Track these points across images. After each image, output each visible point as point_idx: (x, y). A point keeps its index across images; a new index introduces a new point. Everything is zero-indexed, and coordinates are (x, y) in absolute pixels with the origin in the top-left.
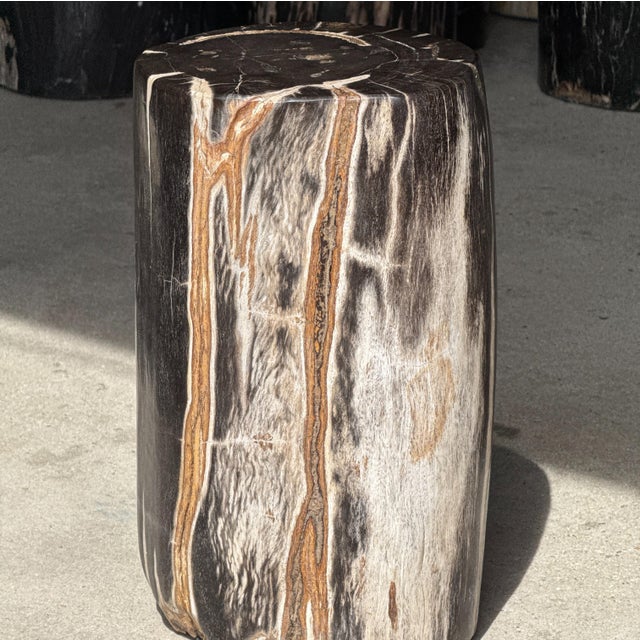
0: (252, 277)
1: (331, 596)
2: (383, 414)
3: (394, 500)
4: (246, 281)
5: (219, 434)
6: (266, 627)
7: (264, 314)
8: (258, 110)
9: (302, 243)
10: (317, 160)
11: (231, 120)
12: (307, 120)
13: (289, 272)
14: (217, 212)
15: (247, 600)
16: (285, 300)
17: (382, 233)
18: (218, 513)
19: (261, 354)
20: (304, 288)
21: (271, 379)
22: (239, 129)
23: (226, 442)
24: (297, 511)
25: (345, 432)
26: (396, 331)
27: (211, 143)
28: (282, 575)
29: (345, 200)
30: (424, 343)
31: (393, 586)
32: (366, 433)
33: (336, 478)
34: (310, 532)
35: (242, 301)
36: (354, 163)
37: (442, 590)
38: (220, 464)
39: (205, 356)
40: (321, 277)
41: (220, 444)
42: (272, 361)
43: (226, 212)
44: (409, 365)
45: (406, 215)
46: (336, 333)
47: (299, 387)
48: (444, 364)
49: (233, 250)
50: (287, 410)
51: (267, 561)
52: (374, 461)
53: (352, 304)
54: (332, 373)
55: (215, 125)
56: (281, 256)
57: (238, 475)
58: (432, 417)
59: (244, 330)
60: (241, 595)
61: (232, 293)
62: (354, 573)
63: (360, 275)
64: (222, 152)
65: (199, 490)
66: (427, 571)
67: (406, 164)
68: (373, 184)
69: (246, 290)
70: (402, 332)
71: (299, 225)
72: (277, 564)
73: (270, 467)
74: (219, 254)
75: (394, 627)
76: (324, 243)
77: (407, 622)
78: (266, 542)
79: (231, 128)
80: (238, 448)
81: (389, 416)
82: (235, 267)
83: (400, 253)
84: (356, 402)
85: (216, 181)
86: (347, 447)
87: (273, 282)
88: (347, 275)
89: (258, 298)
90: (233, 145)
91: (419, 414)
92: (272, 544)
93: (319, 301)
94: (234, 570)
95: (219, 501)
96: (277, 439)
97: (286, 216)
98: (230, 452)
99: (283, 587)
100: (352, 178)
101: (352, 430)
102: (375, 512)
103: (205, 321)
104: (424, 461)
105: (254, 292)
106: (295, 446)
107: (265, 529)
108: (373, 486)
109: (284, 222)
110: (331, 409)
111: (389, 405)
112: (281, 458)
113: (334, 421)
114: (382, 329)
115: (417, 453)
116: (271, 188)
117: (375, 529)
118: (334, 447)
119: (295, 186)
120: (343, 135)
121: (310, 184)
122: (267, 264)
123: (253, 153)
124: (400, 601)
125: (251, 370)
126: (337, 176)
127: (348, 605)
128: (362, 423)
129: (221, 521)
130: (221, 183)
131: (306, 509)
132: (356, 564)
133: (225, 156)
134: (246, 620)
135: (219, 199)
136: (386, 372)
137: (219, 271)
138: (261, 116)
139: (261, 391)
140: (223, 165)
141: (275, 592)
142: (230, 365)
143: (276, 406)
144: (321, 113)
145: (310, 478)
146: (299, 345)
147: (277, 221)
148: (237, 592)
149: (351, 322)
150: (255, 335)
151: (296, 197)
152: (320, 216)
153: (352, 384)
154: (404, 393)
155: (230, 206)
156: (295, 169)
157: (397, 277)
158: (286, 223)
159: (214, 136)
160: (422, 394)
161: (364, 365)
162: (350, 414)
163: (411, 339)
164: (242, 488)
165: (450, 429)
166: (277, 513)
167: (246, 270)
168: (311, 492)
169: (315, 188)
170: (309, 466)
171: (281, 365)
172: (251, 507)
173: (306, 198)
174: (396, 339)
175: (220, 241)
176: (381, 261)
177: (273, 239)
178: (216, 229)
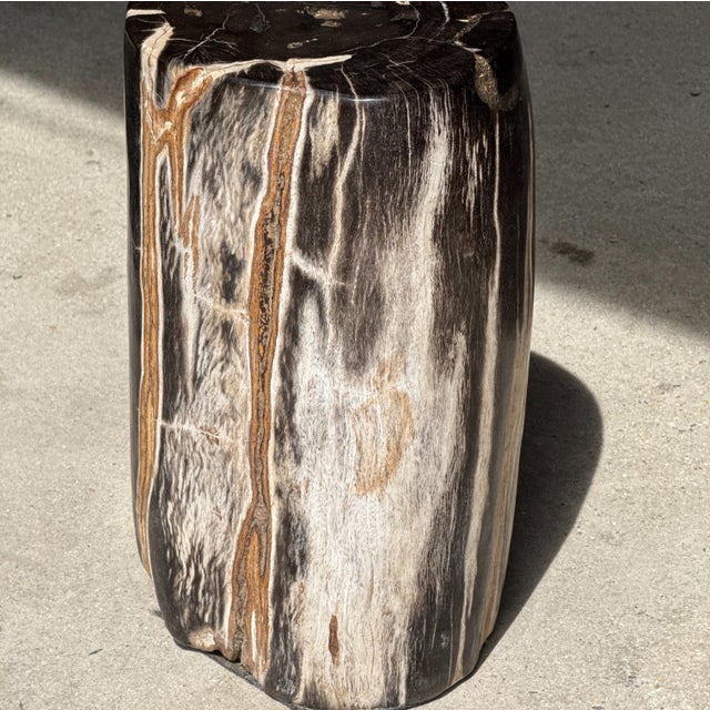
0: (196, 259)
1: (271, 613)
2: (324, 437)
3: (336, 531)
4: (190, 262)
5: (167, 416)
6: (212, 625)
7: (210, 302)
8: (197, 83)
9: (245, 236)
10: (258, 150)
11: (173, 87)
12: (246, 106)
13: (231, 265)
14: (162, 183)
15: (195, 592)
16: (228, 292)
17: (324, 244)
18: (168, 496)
19: (207, 342)
20: (248, 285)
21: (216, 371)
22: (180, 99)
23: (175, 425)
24: (243, 516)
25: (287, 447)
26: (339, 352)
27: (156, 107)
28: (228, 577)
29: (288, 200)
30: (373, 372)
31: (334, 620)
32: (307, 454)
33: (279, 492)
34: (255, 541)
35: (187, 283)
36: (297, 162)
37: (397, 633)
38: (169, 447)
39: (154, 330)
40: (265, 277)
41: (169, 426)
42: (218, 353)
43: (170, 185)
44: (354, 392)
45: (351, 230)
46: (279, 340)
47: (245, 387)
48: (399, 398)
49: (177, 227)
50: (233, 408)
51: (214, 559)
52: (315, 485)
53: (294, 314)
54: (275, 382)
55: (159, 89)
56: (224, 245)
57: (186, 462)
58: (383, 453)
59: (189, 314)
60: (189, 587)
61: (177, 272)
62: (292, 597)
63: (302, 285)
64: (166, 119)
65: (152, 467)
66: (376, 612)
67: (351, 175)
68: (316, 190)
69: (190, 271)
70: (346, 356)
71: (241, 216)
72: (223, 565)
73: (217, 462)
74: (164, 227)
75: (335, 662)
76: (268, 242)
77: (351, 659)
78: (214, 539)
79: (173, 96)
80: (186, 435)
81: (332, 441)
82: (178, 244)
83: (344, 271)
84: (298, 418)
85: (161, 149)
86: (289, 463)
87: (216, 270)
88: (290, 281)
89: (203, 284)
90: (175, 116)
91: (366, 445)
92: (219, 542)
93: (263, 302)
94: (183, 558)
95: (168, 485)
96: (222, 435)
97: (229, 203)
98: (178, 436)
99: (229, 589)
100: (295, 178)
101: (294, 447)
102: (316, 540)
103: (154, 294)
104: (373, 496)
105: (199, 276)
106: (242, 448)
107: (213, 525)
108: (315, 511)
109: (227, 209)
110: (274, 419)
111: (332, 431)
112: (227, 457)
113: (277, 432)
114: (324, 348)
115: (363, 487)
116: (212, 170)
117: (315, 556)
118: (276, 459)
119: (235, 174)
120: (286, 129)
121: (252, 175)
122: (211, 250)
123: (193, 129)
124: (342, 636)
125: (197, 357)
126: (281, 173)
127: (286, 628)
128: (303, 442)
129: (171, 505)
130: (165, 152)
131: (251, 516)
132: (294, 588)
133: (168, 125)
134: (193, 613)
135: (163, 168)
136: (328, 396)
137: (165, 246)
138: (201, 91)
139: (206, 383)
140: (167, 134)
141: (222, 592)
142: (176, 347)
143: (222, 402)
144: (262, 100)
145: (255, 485)
146: (244, 342)
147: (220, 207)
148: (185, 581)
149: (293, 333)
150: (201, 321)
151: (238, 186)
152: (263, 211)
153: (294, 398)
154: (349, 422)
155: (173, 179)
156: (236, 156)
157: (341, 296)
158: (229, 210)
159: (158, 100)
160: (370, 425)
161: (306, 381)
162: (292, 430)
163: (357, 364)
164: (190, 476)
165: (407, 468)
166: (225, 511)
167: (190, 251)
168: (256, 499)
169: (257, 180)
170: (254, 472)
171: (226, 360)
172: (199, 499)
173: (248, 189)
174: (339, 361)
175: (165, 214)
176: (325, 275)
177: (216, 225)
178: (162, 199)
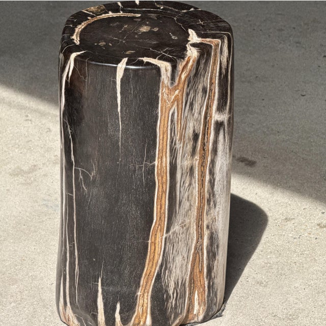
0: (183, 147)
4: (181, 150)
5: (168, 230)
8: (191, 63)
10: (207, 78)
11: (180, 73)
13: (196, 138)
14: (172, 121)
15: (176, 304)
16: (193, 152)
17: (226, 103)
18: (166, 269)
19: (184, 182)
20: (200, 143)
21: (186, 193)
22: (183, 76)
23: (170, 232)
24: (193, 251)
25: (212, 204)
27: (170, 88)
28: (187, 284)
29: (215, 93)
32: (218, 200)
33: (208, 227)
34: (197, 258)
35: (179, 160)
36: (217, 74)
38: (167, 245)
39: (164, 195)
40: (205, 135)
41: (168, 235)
42: (187, 184)
43: (176, 119)
46: (209, 159)
49: (178, 138)
50: (190, 205)
51: (182, 281)
52: (221, 212)
53: (216, 142)
54: (207, 178)
55: (173, 78)
56: (194, 131)
57: (173, 246)
59: (179, 174)
60: (174, 303)
61: (176, 158)
62: (215, 268)
63: (219, 127)
64: (176, 90)
65: (157, 262)
68: (224, 81)
69: (180, 154)
72: (185, 281)
73: (184, 236)
79: (180, 77)
80: (174, 233)
82: (178, 145)
84: (216, 187)
85: (172, 106)
86: (212, 211)
87: (190, 145)
88: (214, 129)
89: (184, 156)
90: (181, 85)
92: (184, 272)
93: (204, 146)
94: (171, 292)
95: (166, 263)
96: (187, 221)
98: (171, 237)
101: (214, 202)
103: (164, 177)
105: (183, 154)
106: (192, 221)
107: (182, 266)
108: (220, 224)
110: (207, 195)
113: (208, 200)
114: (224, 148)
117: (221, 243)
118: (207, 213)
121: (205, 91)
122: (189, 138)
123: (188, 86)
125: (180, 192)
126: (212, 83)
127: (213, 284)
128: (217, 196)
129: (167, 272)
130: (175, 106)
131: (196, 248)
132: (216, 263)
133: (177, 92)
134: (175, 313)
135: (173, 115)
136: (225, 168)
138: (192, 66)
139: (183, 201)
140: (175, 97)
142: (174, 194)
143: (187, 205)
145: (198, 232)
147: (193, 115)
148: (172, 302)
149: (215, 151)
150: (182, 174)
151: (200, 100)
152: (206, 105)
153: (214, 180)
155: (178, 116)
156: (200, 87)
157: (229, 121)
158: (196, 115)
159: (172, 84)
161: (219, 168)
162: (213, 194)
164: (174, 251)
167: (181, 145)
168: (198, 239)
170: (198, 227)
171: (190, 184)
173: (203, 99)
175: (173, 135)
177: (191, 124)
178: (171, 130)
